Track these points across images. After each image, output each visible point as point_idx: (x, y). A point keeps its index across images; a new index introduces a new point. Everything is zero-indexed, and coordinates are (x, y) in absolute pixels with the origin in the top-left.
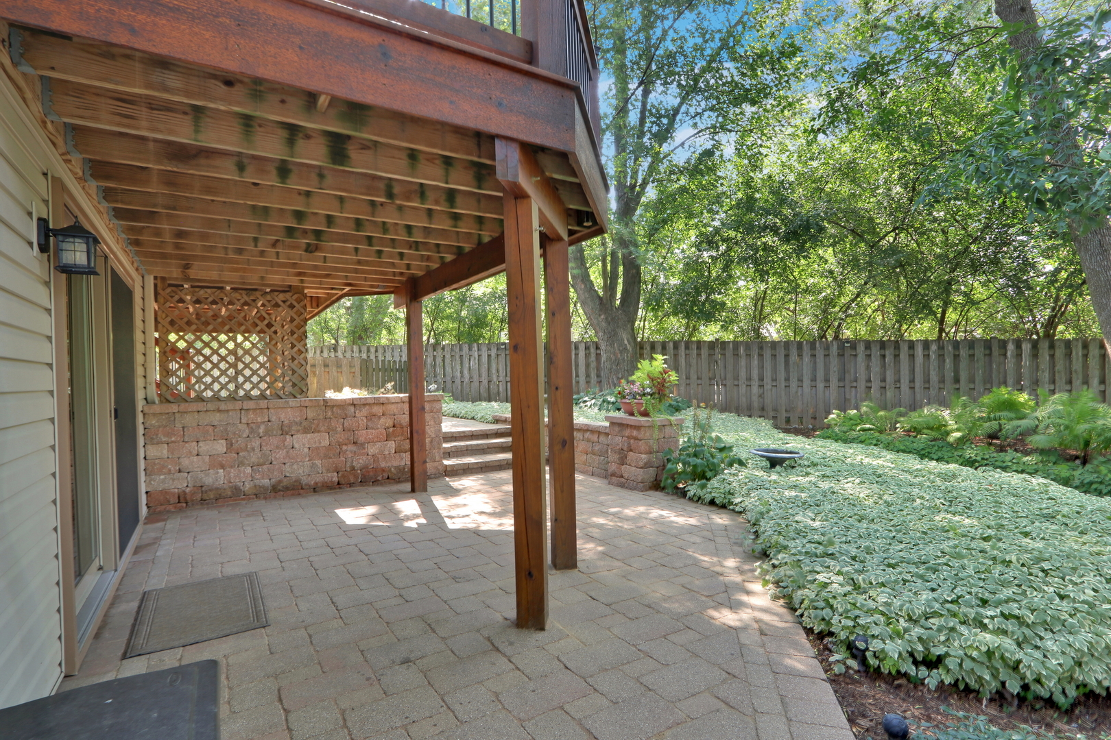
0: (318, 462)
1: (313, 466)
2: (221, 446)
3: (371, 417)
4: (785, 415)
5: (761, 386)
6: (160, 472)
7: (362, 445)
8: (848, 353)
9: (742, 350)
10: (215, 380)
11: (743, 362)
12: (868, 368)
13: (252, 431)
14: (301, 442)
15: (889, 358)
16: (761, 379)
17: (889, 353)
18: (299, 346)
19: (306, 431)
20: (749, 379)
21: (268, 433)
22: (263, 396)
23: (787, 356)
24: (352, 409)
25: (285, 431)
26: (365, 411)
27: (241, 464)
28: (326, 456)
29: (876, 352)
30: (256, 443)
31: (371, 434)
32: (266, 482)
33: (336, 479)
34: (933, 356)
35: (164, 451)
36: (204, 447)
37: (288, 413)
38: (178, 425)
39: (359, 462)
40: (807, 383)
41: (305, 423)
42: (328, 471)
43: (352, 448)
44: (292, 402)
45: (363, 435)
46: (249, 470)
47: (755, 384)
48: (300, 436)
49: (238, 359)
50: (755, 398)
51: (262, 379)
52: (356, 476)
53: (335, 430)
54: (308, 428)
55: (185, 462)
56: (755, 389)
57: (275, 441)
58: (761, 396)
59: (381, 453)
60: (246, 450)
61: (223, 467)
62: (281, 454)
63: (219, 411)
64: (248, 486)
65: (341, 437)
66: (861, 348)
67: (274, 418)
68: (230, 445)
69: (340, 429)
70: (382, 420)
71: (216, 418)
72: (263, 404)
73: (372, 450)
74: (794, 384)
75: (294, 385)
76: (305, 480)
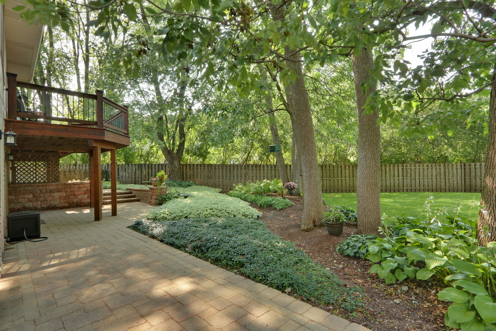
0: (62, 201)
1: (60, 202)
2: (31, 196)
3: (79, 188)
4: (229, 187)
5: (223, 178)
6: (12, 203)
7: (76, 196)
8: (247, 168)
9: (217, 167)
10: (29, 177)
11: (217, 171)
12: (253, 173)
13: (41, 192)
14: (57, 195)
15: (258, 170)
16: (223, 176)
17: (258, 168)
18: (57, 168)
19: (58, 192)
20: (219, 176)
21: (46, 192)
22: (44, 182)
23: (230, 169)
24: (73, 185)
25: (51, 192)
26: (77, 186)
27: (37, 201)
28: (65, 199)
29: (254, 168)
30: (42, 195)
31: (79, 192)
32: (45, 206)
33: (67, 205)
34: (269, 169)
35: (14, 197)
36: (26, 196)
37: (53, 186)
38: (18, 190)
39: (75, 200)
40: (236, 177)
41: (58, 190)
42: (65, 203)
43: (73, 196)
44: (54, 183)
45: (76, 193)
46: (40, 203)
47: (221, 178)
48: (56, 193)
49: (36, 171)
50: (221, 182)
51: (44, 177)
52: (74, 205)
53: (67, 191)
54: (58, 191)
55: (20, 200)
56: (221, 179)
57: (48, 194)
58: (222, 182)
59: (83, 198)
60: (39, 197)
61: (32, 202)
62: (50, 198)
63: (31, 186)
64: (39, 207)
65: (69, 193)
66: (250, 167)
67: (48, 188)
68: (34, 196)
69: (69, 191)
70: (83, 189)
71: (30, 188)
72: (45, 184)
73: (79, 197)
74: (232, 178)
75: (55, 179)
76: (57, 206)
